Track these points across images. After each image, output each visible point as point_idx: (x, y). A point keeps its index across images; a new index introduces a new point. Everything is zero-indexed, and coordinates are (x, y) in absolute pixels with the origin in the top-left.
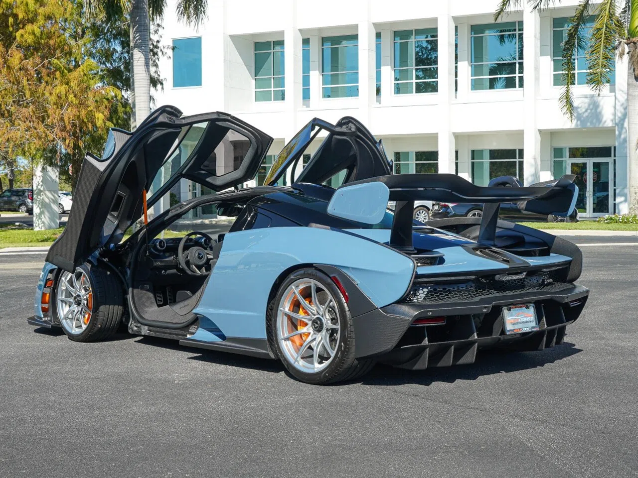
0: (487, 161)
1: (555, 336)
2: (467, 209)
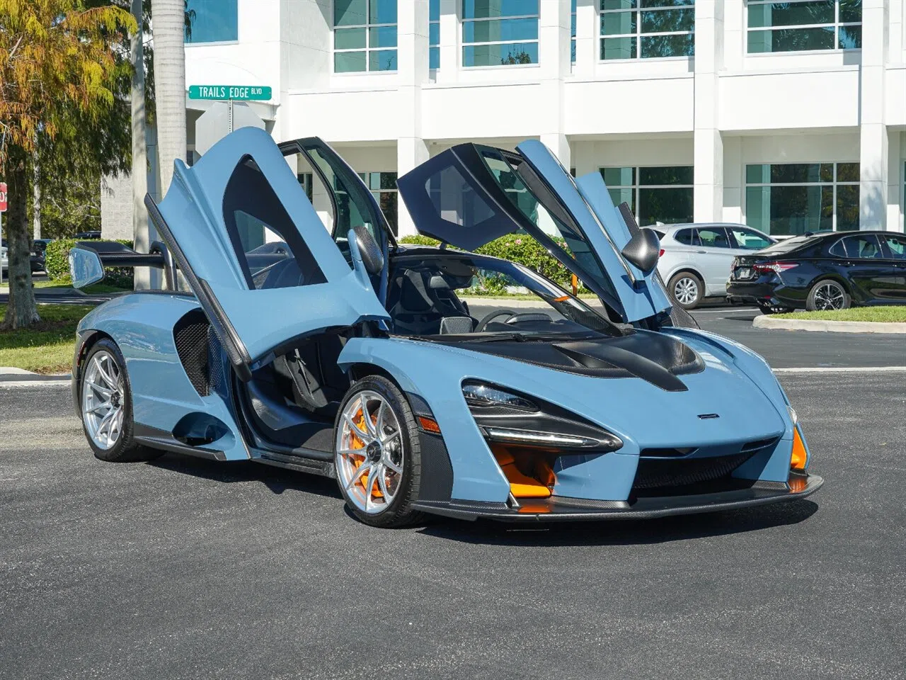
0: (767, 184)
2: (811, 277)
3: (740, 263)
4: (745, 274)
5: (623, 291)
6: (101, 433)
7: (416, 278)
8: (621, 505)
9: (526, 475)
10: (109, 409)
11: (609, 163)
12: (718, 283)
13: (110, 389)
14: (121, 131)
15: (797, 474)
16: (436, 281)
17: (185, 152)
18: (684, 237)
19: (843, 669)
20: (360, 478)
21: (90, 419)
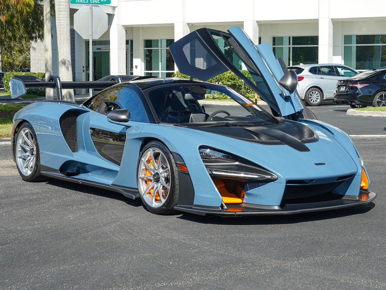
0: (354, 45)
2: (375, 90)
3: (341, 84)
4: (343, 89)
5: (280, 101)
6: (25, 168)
7: (179, 94)
8: (277, 208)
9: (230, 193)
10: (29, 156)
11: (278, 35)
12: (330, 93)
13: (29, 146)
14: (39, 19)
15: (363, 192)
16: (188, 96)
17: (69, 30)
18: (314, 71)
19: (382, 286)
20: (150, 190)
21: (20, 161)
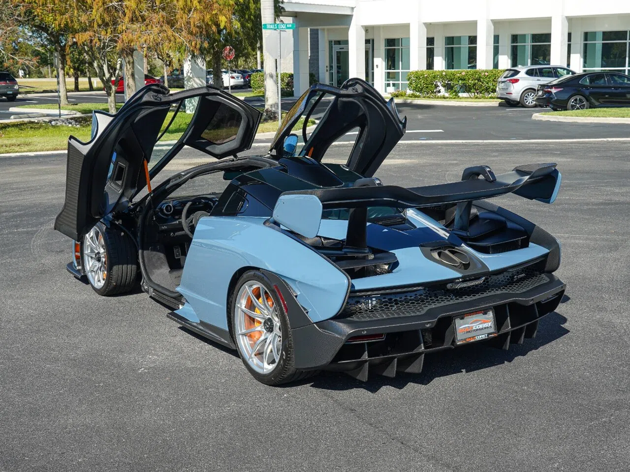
0: (599, 42)
1: (524, 334)
2: (569, 95)
3: (539, 88)
4: (540, 93)
